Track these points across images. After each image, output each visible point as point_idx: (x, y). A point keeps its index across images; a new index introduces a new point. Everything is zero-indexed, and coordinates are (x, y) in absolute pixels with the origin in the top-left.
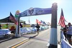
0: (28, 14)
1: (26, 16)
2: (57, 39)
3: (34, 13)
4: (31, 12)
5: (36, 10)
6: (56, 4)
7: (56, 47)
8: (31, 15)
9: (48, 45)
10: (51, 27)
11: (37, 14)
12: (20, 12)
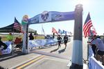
0: (41, 20)
1: (38, 22)
2: (82, 56)
3: (49, 18)
4: (45, 18)
5: (52, 15)
6: (81, 5)
7: (81, 67)
8: (45, 21)
9: (70, 64)
10: (74, 39)
11: (53, 21)
12: (29, 18)
